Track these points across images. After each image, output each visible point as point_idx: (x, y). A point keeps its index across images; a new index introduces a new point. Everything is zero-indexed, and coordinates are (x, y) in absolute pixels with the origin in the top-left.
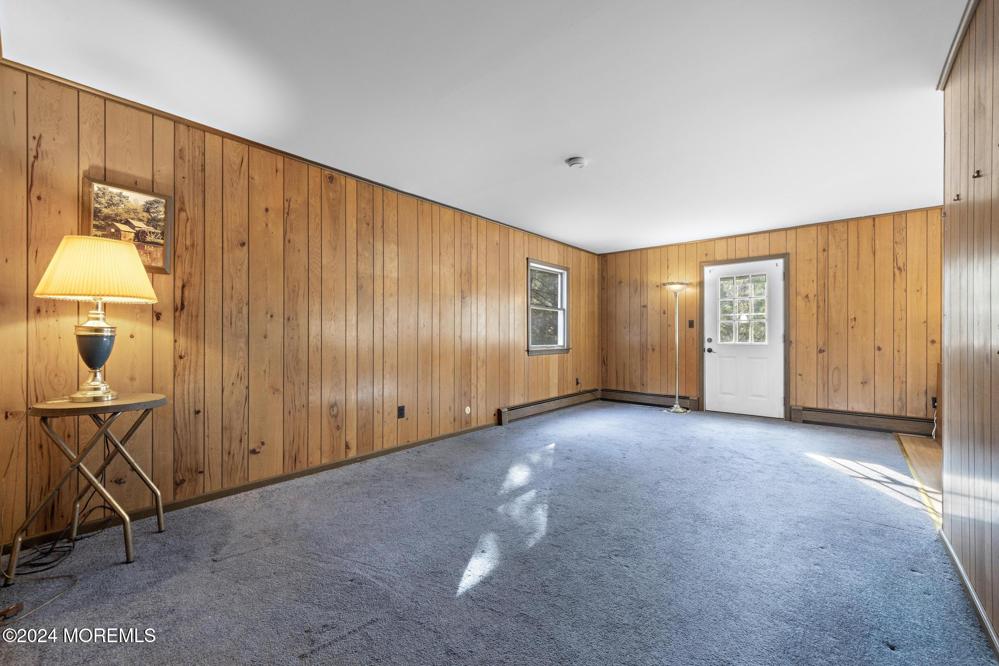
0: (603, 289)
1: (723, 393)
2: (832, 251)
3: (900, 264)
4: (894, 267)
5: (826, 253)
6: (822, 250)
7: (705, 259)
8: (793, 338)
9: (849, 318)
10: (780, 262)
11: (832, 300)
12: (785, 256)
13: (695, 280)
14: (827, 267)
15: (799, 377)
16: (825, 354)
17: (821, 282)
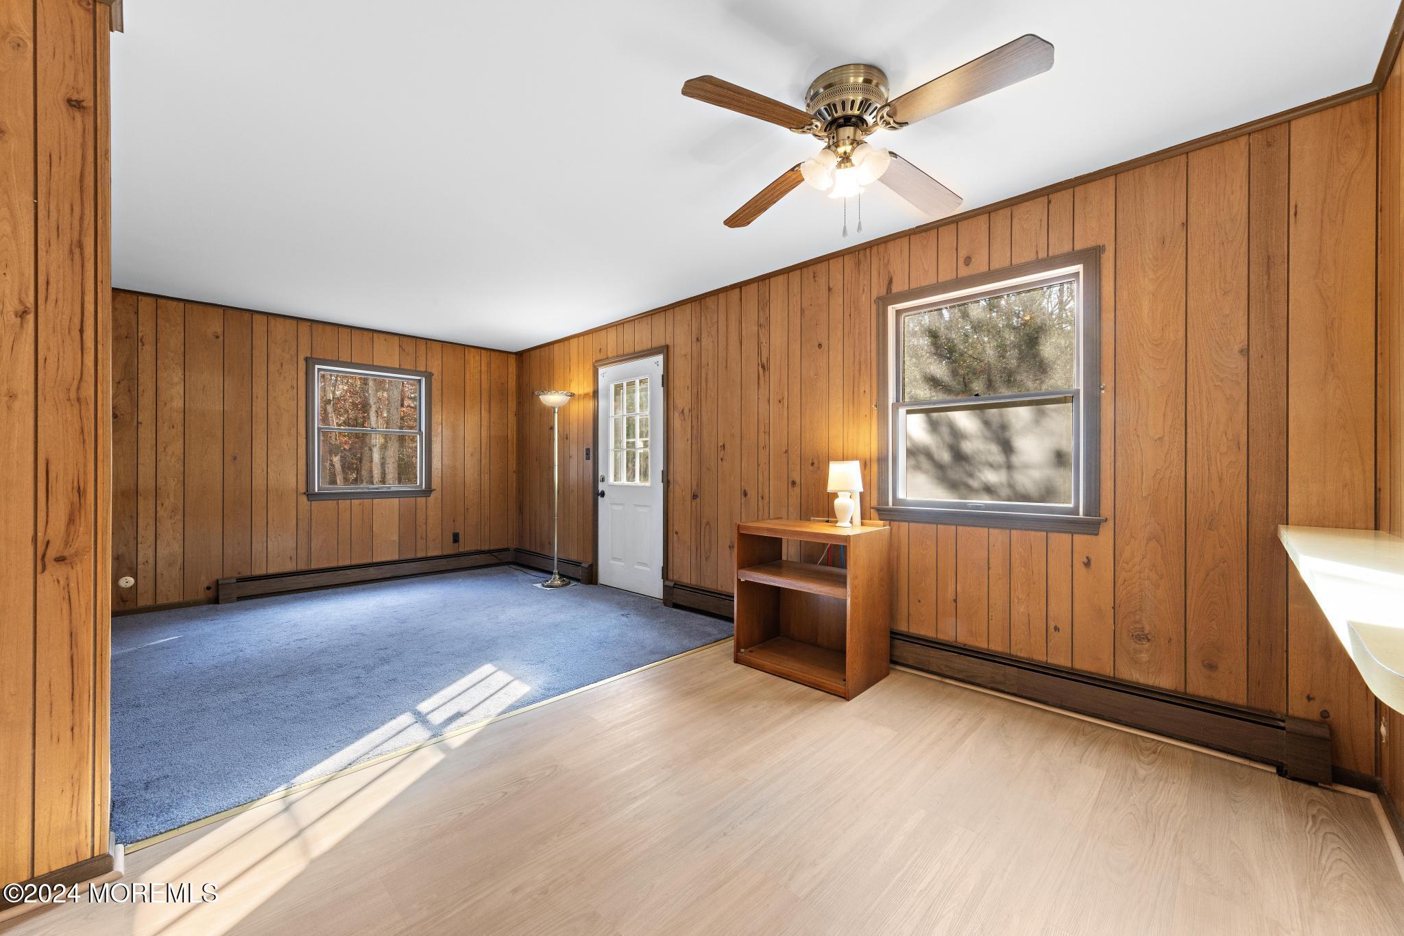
0: (520, 403)
1: (614, 559)
2: (705, 341)
3: (764, 360)
4: (759, 365)
5: (699, 344)
6: (695, 339)
7: (600, 357)
8: (671, 478)
9: (719, 446)
10: (660, 358)
11: (705, 418)
12: (665, 350)
13: (590, 390)
14: (700, 367)
15: (675, 536)
16: (698, 500)
17: (695, 390)
